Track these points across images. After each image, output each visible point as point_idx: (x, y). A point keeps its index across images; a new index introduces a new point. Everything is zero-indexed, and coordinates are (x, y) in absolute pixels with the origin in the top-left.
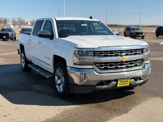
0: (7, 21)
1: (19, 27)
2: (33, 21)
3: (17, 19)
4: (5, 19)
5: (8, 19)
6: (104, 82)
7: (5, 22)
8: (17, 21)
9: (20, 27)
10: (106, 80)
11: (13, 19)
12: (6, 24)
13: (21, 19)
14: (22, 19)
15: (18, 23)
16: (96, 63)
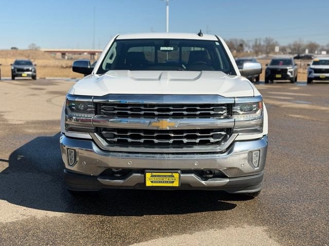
0: (244, 45)
1: (265, 57)
2: (294, 45)
3: (264, 41)
4: (241, 43)
5: (246, 42)
6: (116, 171)
7: (240, 47)
8: (264, 46)
9: (268, 56)
10: (120, 168)
11: (256, 42)
12: (241, 51)
13: (272, 40)
14: (274, 41)
15: (265, 48)
16: (102, 129)
